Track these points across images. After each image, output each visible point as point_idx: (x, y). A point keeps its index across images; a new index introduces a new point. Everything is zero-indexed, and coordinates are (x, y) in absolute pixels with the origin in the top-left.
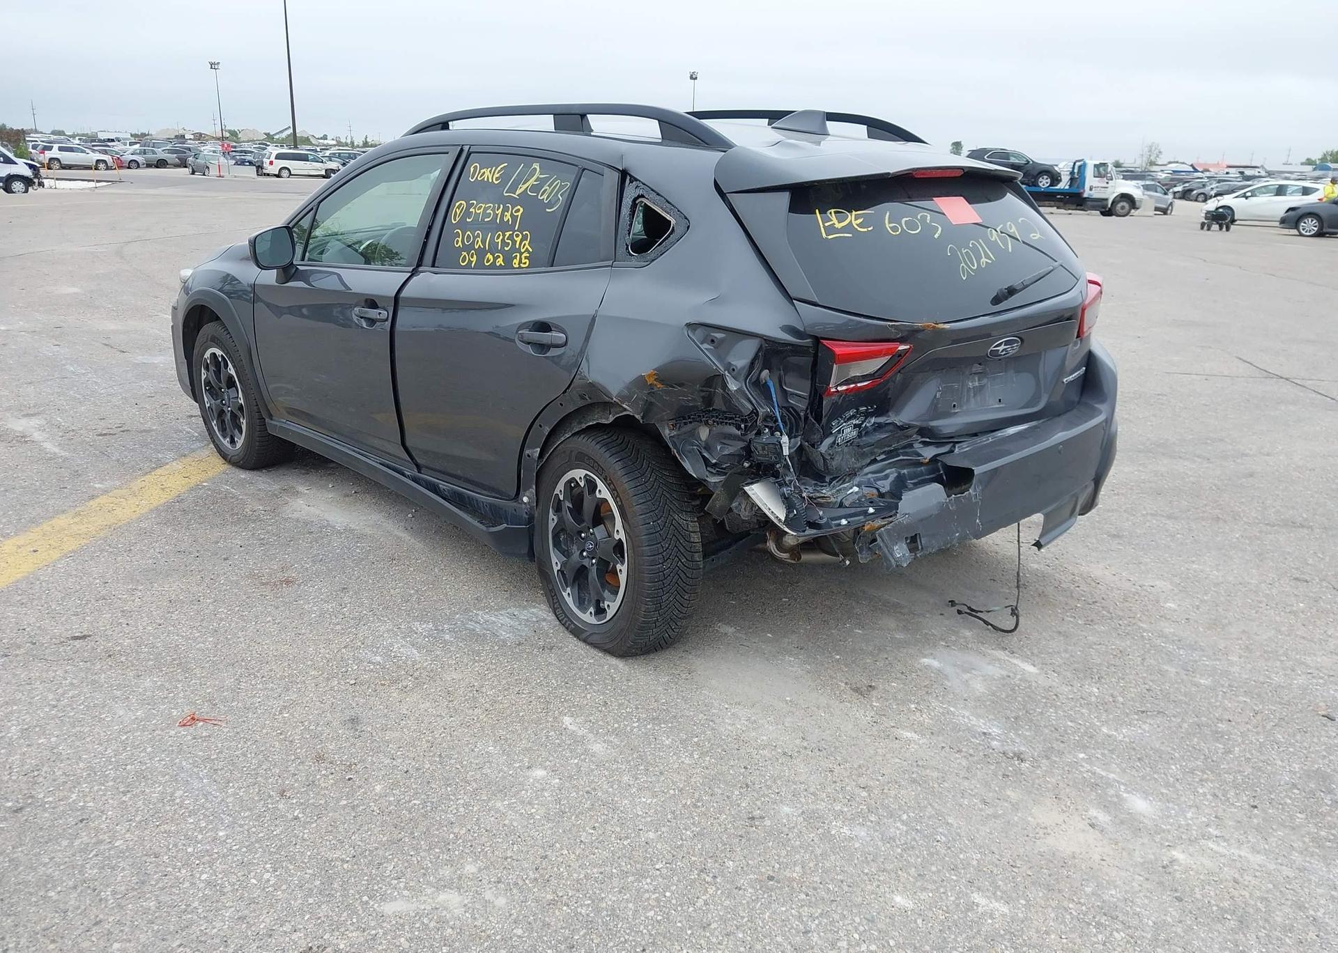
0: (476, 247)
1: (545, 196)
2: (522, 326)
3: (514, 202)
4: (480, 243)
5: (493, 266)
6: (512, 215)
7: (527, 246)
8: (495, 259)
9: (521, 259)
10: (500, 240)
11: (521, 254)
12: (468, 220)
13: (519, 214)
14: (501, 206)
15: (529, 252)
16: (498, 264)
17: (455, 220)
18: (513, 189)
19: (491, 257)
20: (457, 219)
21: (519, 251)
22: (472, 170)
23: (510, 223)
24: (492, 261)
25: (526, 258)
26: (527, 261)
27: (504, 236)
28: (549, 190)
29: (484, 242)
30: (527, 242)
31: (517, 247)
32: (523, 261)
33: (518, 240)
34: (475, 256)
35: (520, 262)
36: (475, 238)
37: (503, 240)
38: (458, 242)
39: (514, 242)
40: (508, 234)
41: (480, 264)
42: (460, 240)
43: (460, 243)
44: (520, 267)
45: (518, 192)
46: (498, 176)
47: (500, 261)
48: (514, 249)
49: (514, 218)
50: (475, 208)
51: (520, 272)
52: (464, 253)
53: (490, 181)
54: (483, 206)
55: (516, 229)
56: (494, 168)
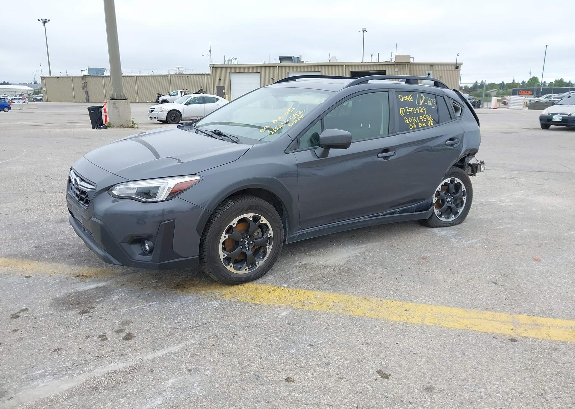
0: (415, 122)
1: (430, 104)
2: (446, 141)
3: (422, 106)
4: (415, 120)
5: (422, 127)
6: (422, 110)
7: (431, 119)
8: (422, 124)
9: (430, 123)
10: (422, 118)
11: (430, 121)
12: (408, 114)
13: (425, 110)
14: (418, 108)
15: (432, 121)
16: (424, 126)
17: (402, 114)
18: (419, 102)
19: (421, 124)
20: (403, 114)
21: (429, 120)
22: (400, 97)
23: (423, 113)
24: (421, 125)
25: (432, 122)
26: (433, 123)
27: (423, 117)
28: (430, 102)
29: (416, 120)
30: (431, 118)
31: (428, 119)
32: (431, 123)
33: (428, 117)
34: (415, 125)
35: (431, 124)
36: (413, 119)
37: (423, 118)
38: (407, 122)
39: (427, 118)
40: (424, 116)
41: (417, 127)
42: (407, 121)
43: (408, 122)
44: (431, 125)
45: (421, 103)
46: (411, 98)
47: (424, 125)
48: (427, 121)
49: (424, 111)
50: (408, 110)
51: (431, 127)
52: (411, 125)
53: (409, 100)
54: (411, 108)
55: (426, 114)
56: (408, 96)
